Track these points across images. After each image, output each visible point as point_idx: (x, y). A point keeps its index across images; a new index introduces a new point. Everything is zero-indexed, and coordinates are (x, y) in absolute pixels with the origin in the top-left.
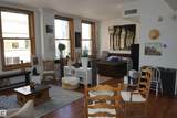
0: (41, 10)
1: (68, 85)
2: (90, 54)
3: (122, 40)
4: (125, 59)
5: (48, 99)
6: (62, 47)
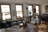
0: (25, 4)
1: (32, 23)
2: (38, 14)
5: (27, 27)
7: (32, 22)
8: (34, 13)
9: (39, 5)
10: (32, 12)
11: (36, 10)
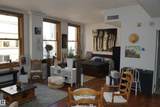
0: (30, 13)
1: (53, 84)
2: (75, 54)
3: (105, 42)
4: (107, 59)
6: (49, 48)
7: (53, 81)
8: (63, 50)
9: (78, 26)
10: (54, 44)
11: (69, 39)
